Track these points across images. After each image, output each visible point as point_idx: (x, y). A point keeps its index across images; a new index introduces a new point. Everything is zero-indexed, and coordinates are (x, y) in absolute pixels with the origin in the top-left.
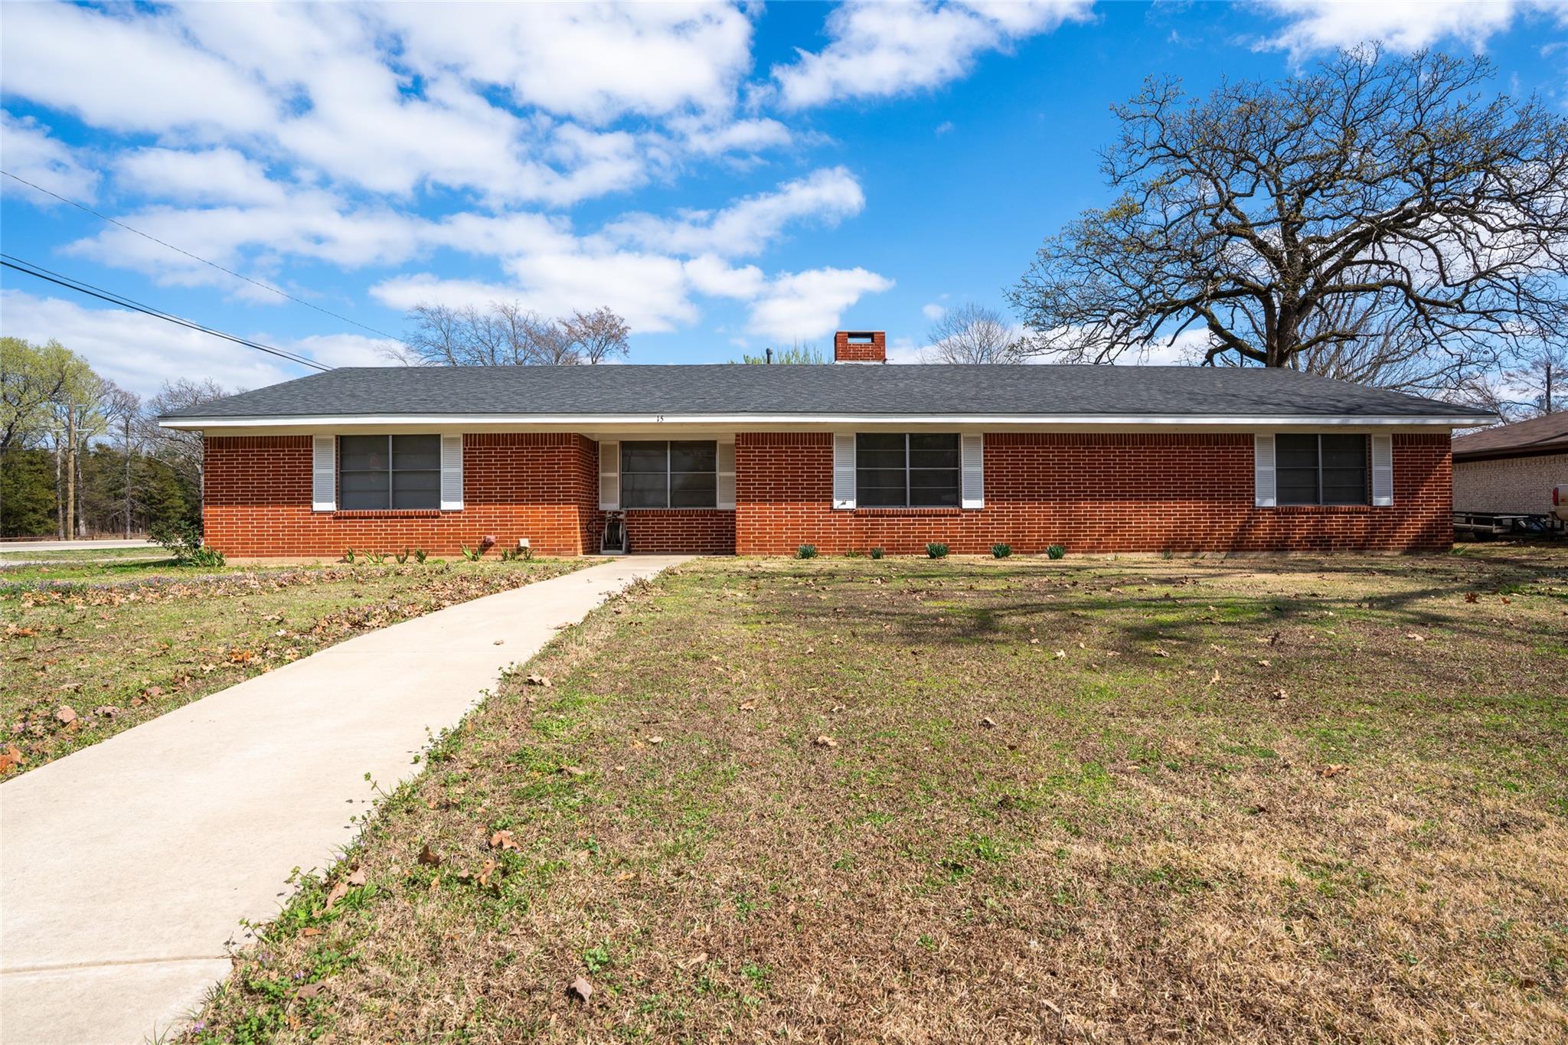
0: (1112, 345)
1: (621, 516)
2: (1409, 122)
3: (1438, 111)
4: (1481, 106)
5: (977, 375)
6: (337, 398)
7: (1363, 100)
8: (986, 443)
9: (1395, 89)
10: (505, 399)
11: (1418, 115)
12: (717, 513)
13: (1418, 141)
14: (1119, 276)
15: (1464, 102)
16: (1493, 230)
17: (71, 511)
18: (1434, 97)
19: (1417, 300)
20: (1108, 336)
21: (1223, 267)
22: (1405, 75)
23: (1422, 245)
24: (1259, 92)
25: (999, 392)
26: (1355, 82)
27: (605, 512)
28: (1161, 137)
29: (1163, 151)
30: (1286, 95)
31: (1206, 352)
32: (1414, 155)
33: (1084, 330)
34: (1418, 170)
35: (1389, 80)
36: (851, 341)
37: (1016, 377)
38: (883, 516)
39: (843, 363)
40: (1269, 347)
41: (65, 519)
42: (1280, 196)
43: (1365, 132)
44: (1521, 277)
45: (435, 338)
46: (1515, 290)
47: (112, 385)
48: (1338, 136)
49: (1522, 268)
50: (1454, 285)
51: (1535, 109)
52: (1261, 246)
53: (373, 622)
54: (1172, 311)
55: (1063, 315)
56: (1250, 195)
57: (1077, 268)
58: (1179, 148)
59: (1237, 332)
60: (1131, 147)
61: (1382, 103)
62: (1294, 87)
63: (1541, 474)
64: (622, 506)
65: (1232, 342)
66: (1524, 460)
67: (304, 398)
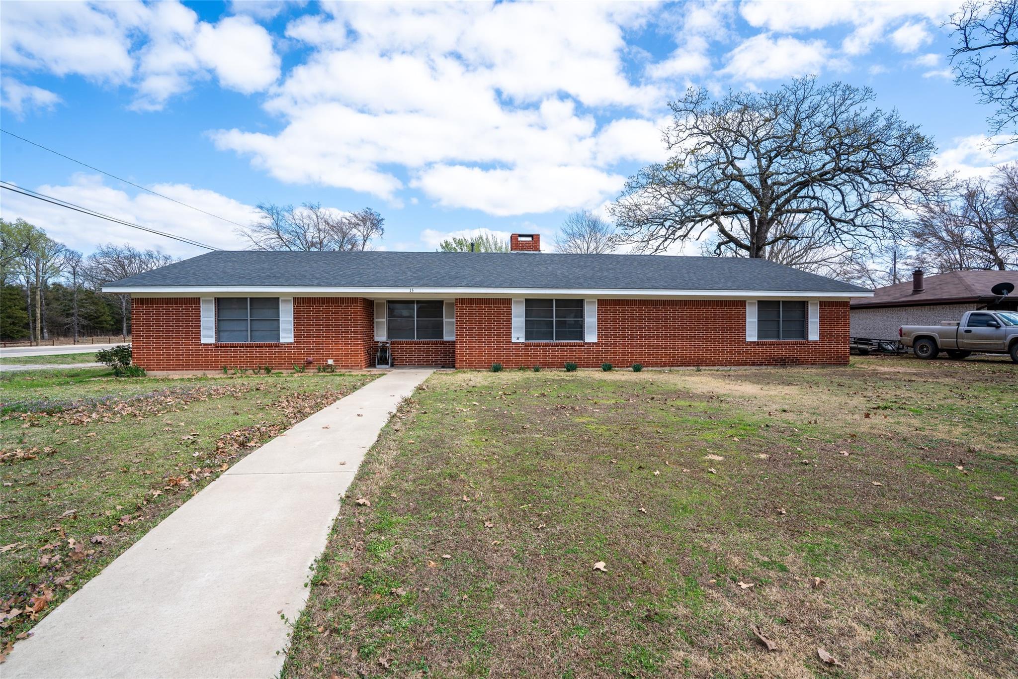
0: (666, 240)
1: (388, 345)
2: (829, 121)
3: (844, 116)
4: (867, 114)
5: (592, 262)
6: (215, 273)
7: (805, 106)
8: (599, 305)
9: (822, 103)
10: (318, 276)
11: (834, 118)
12: (443, 343)
13: (833, 132)
14: (670, 200)
15: (858, 111)
16: (871, 183)
17: (39, 325)
18: (843, 108)
19: (831, 219)
20: (664, 234)
21: (728, 199)
22: (828, 95)
23: (833, 188)
24: (749, 99)
25: (606, 273)
26: (801, 97)
27: (378, 342)
28: (696, 123)
29: (696, 131)
30: (764, 101)
31: (717, 244)
32: (831, 140)
33: (650, 229)
34: (833, 148)
35: (819, 97)
36: (520, 239)
37: (614, 263)
38: (539, 346)
39: (515, 252)
40: (752, 243)
41: (35, 329)
42: (758, 159)
43: (806, 124)
44: (885, 208)
45: (270, 224)
46: (881, 215)
47: (64, 246)
48: (790, 126)
49: (885, 203)
50: (850, 212)
51: (895, 117)
52: (749, 187)
53: (252, 444)
54: (699, 221)
55: (638, 221)
56: (744, 159)
57: (646, 194)
58: (705, 129)
59: (734, 234)
60: (679, 128)
61: (815, 109)
62: (768, 96)
63: (893, 318)
64: (388, 337)
65: (731, 239)
66: (884, 309)
67: (194, 274)
